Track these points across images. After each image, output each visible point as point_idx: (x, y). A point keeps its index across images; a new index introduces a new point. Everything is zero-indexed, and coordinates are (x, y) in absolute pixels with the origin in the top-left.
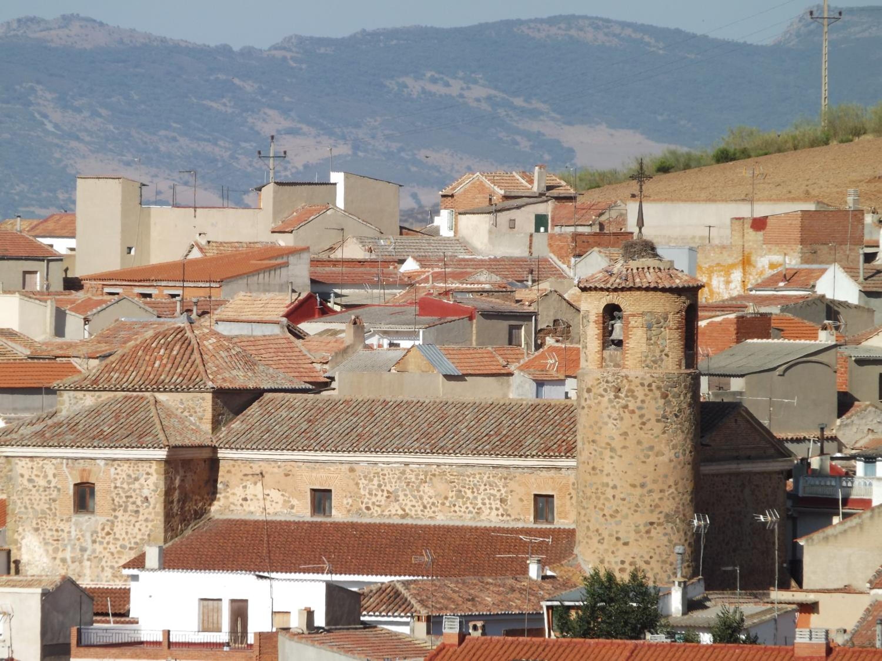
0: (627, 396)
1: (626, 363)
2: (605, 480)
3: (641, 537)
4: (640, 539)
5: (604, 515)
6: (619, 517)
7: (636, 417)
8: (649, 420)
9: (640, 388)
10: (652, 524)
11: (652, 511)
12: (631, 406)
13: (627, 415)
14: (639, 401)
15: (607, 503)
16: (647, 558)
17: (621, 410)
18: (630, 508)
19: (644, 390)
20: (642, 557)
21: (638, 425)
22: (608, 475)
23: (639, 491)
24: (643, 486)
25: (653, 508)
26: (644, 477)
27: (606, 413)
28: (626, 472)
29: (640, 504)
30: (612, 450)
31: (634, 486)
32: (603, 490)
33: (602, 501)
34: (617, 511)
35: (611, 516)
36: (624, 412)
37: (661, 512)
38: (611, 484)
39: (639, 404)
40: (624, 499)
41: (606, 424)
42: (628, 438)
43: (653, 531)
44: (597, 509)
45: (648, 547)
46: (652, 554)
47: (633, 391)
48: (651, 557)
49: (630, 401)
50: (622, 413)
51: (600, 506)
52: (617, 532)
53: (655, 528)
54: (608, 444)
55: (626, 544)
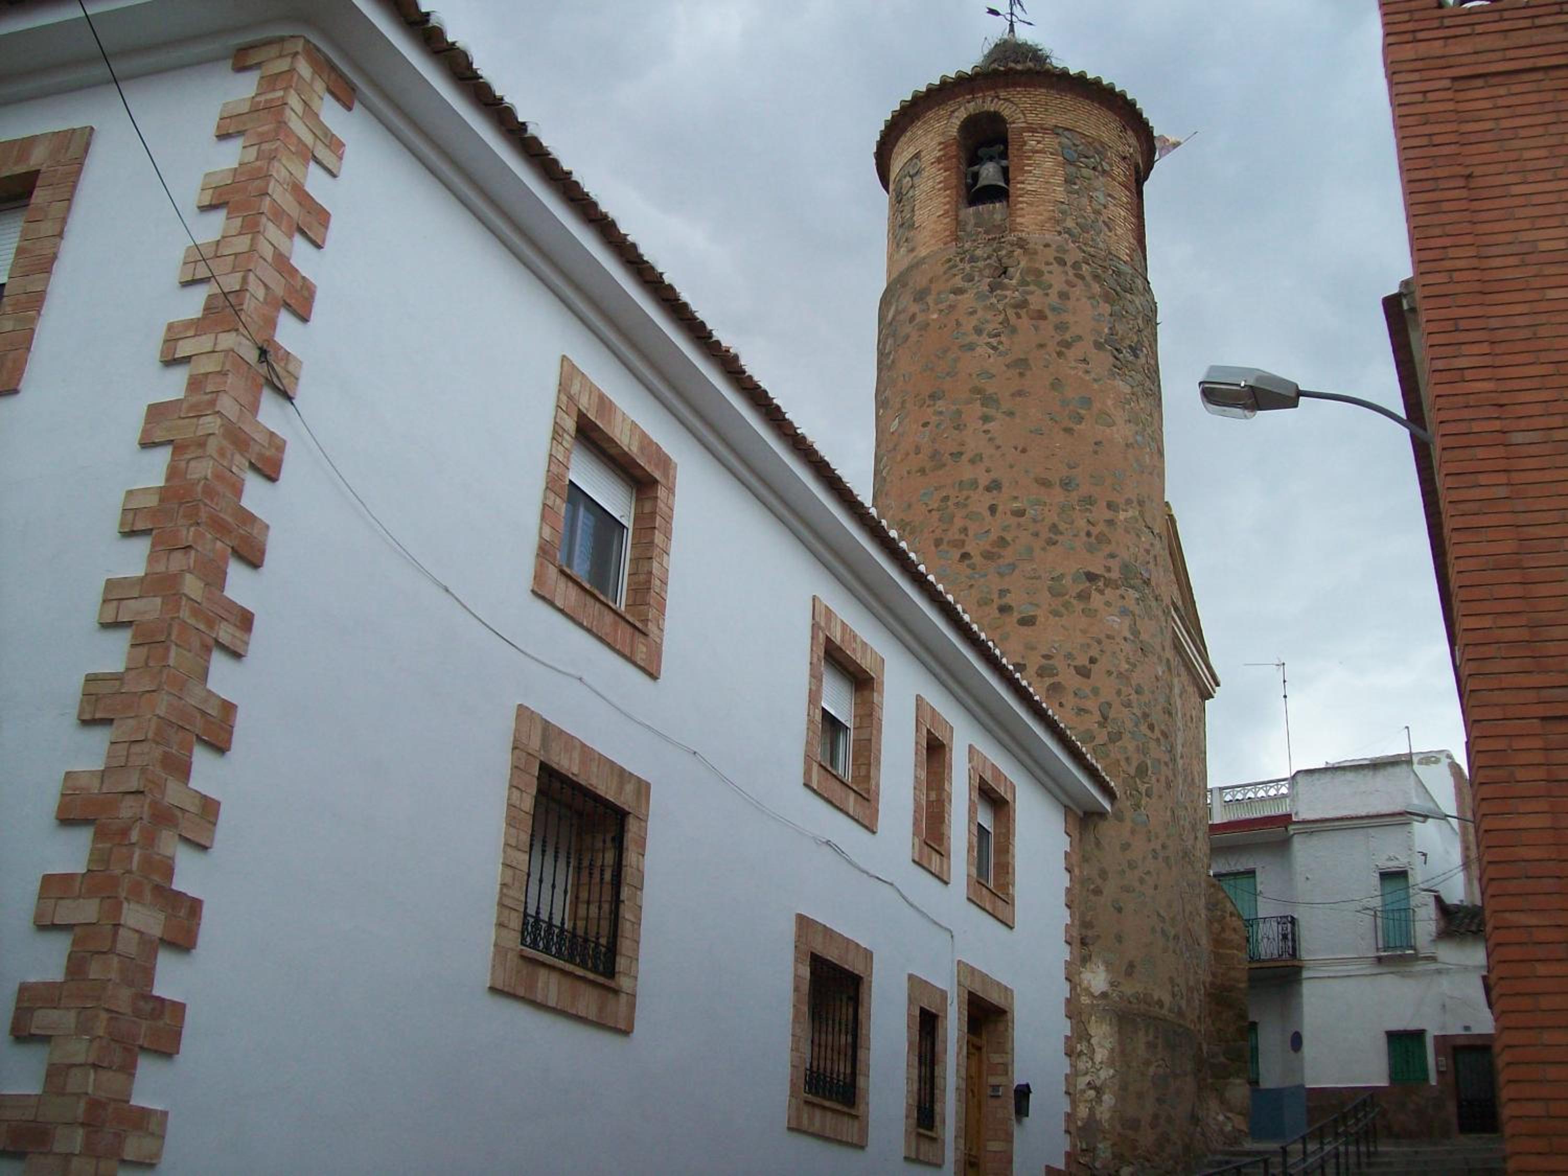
0: (1023, 283)
1: (1019, 220)
2: (968, 473)
3: (1066, 605)
4: (1063, 610)
5: (965, 556)
6: (1009, 555)
7: (1047, 328)
8: (1080, 338)
9: (1055, 267)
10: (1091, 577)
11: (1091, 549)
12: (1036, 301)
13: (1025, 323)
14: (1054, 292)
15: (973, 528)
16: (1082, 660)
17: (1010, 312)
18: (1036, 535)
19: (1066, 273)
20: (1069, 656)
21: (1052, 346)
22: (975, 460)
23: (1058, 496)
24: (1066, 484)
25: (1093, 540)
26: (1070, 467)
27: (969, 324)
28: (1024, 451)
29: (1062, 526)
30: (988, 400)
31: (1044, 483)
32: (961, 499)
33: (958, 523)
34: (1002, 542)
35: (988, 556)
36: (1019, 316)
37: (1112, 556)
38: (984, 480)
39: (1053, 299)
40: (1020, 513)
41: (971, 347)
42: (1028, 373)
43: (1095, 595)
44: (944, 547)
45: (1084, 632)
46: (1094, 652)
47: (1039, 273)
48: (1093, 661)
49: (1032, 293)
50: (1013, 320)
51: (954, 534)
52: (1003, 593)
53: (1102, 592)
54: (977, 390)
55: (1027, 621)
